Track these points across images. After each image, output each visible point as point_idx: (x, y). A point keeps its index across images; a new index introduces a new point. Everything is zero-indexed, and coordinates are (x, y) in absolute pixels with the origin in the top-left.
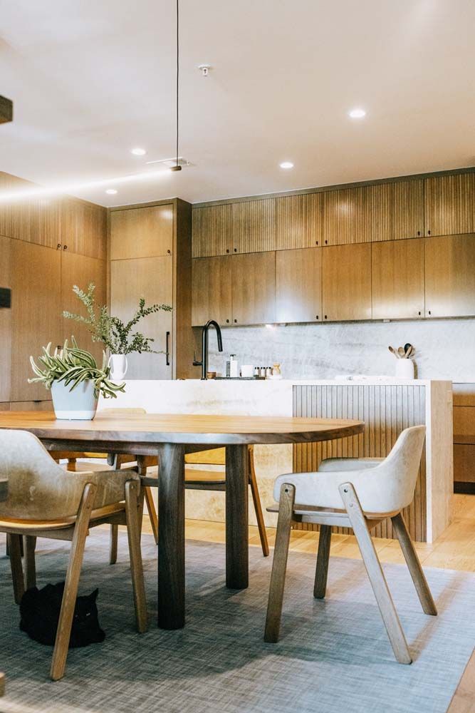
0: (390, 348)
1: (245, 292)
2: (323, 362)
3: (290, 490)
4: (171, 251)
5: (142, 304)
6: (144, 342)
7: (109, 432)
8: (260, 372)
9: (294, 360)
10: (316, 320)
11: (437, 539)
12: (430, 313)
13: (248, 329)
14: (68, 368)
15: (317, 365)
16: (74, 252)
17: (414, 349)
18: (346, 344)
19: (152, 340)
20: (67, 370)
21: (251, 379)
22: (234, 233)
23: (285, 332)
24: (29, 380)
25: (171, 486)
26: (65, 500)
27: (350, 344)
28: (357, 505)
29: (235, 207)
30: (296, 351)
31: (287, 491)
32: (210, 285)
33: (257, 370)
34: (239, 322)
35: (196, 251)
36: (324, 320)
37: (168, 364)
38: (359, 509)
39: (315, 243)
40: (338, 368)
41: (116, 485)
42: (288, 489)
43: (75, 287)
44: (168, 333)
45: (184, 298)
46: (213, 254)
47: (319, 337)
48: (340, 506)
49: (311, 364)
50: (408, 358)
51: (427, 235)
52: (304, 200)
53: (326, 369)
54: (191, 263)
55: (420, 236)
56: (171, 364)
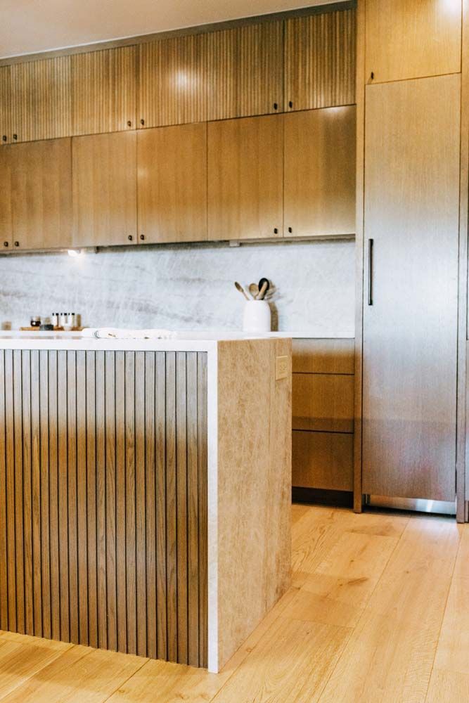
0: (237, 285)
1: (30, 201)
2: (148, 305)
8: (58, 320)
9: (109, 302)
10: (129, 242)
12: (290, 230)
13: (45, 257)
15: (140, 310)
17: (273, 287)
18: (180, 279)
23: (96, 261)
27: (186, 280)
29: (14, 70)
30: (110, 289)
33: (55, 317)
34: (23, 247)
36: (141, 242)
39: (126, 123)
40: (168, 315)
47: (143, 270)
49: (132, 308)
50: (262, 299)
51: (287, 108)
52: (110, 59)
53: (152, 315)
55: (277, 111)
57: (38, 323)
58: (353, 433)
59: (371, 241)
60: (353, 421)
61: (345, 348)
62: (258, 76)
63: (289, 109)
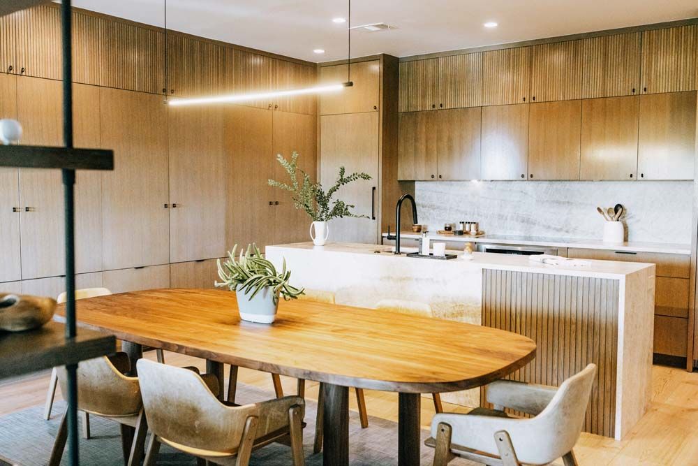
0: (599, 209)
1: (450, 148)
2: (529, 218)
3: (446, 430)
4: (378, 107)
5: (342, 171)
6: (345, 207)
7: (272, 365)
8: (464, 227)
9: (499, 215)
10: (521, 179)
12: (642, 175)
13: (453, 183)
14: (249, 276)
15: (523, 221)
16: (285, 110)
17: (625, 210)
18: (553, 202)
19: (352, 206)
20: (249, 278)
21: (442, 258)
22: (440, 88)
23: (491, 186)
24: (216, 282)
26: (227, 434)
27: (558, 202)
28: (512, 455)
29: (441, 61)
30: (501, 206)
31: (443, 430)
32: (416, 140)
33: (462, 225)
34: (444, 177)
35: (402, 106)
36: (530, 179)
37: (374, 218)
38: (514, 459)
39: (522, 98)
40: (544, 226)
41: (279, 413)
42: (444, 428)
43: (279, 156)
44: (374, 188)
45: (390, 154)
46: (419, 109)
47: (526, 194)
49: (517, 220)
50: (618, 220)
51: (642, 92)
52: (512, 54)
53: (532, 226)
54: (398, 118)
55: (635, 94)
56: (376, 218)
57: (450, 229)
58: (688, 318)
60: (688, 310)
61: (683, 261)
62: (621, 69)
63: (644, 93)
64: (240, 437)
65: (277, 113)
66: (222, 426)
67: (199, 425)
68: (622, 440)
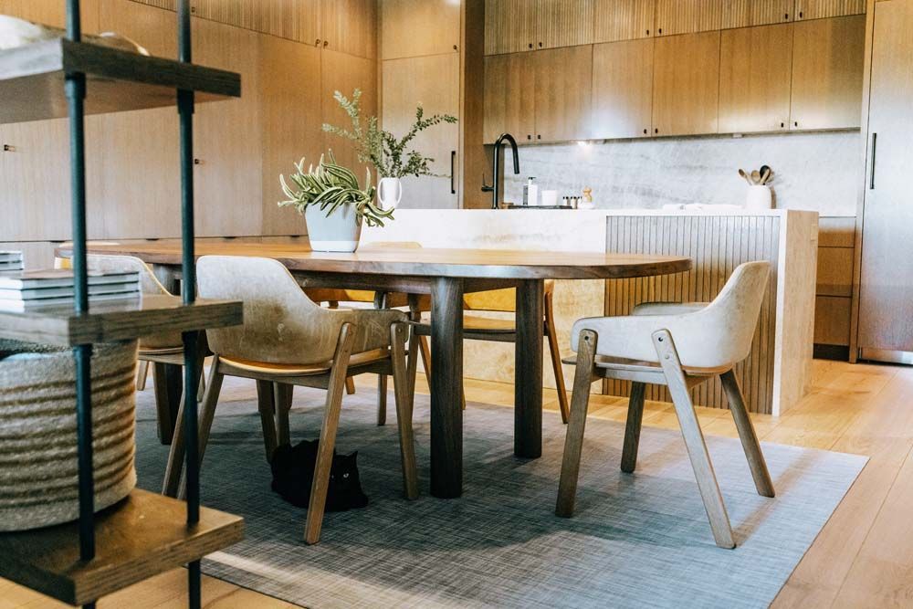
0: (741, 172)
1: (552, 100)
2: (651, 190)
3: (589, 338)
4: (458, 46)
5: (420, 115)
6: (422, 163)
8: (569, 202)
9: (614, 187)
10: (643, 135)
11: (786, 411)
12: (796, 124)
13: (554, 148)
14: (324, 188)
15: (644, 194)
16: (337, 50)
17: (773, 173)
18: (682, 167)
19: (432, 160)
20: (323, 191)
21: (553, 208)
22: (539, 22)
24: (279, 204)
25: (446, 331)
26: (319, 341)
27: (690, 168)
28: (675, 357)
30: (616, 176)
31: (587, 338)
32: (508, 90)
33: (565, 200)
34: (544, 139)
35: (490, 47)
36: (654, 135)
37: (453, 192)
38: (677, 363)
39: (645, 32)
40: (671, 199)
41: (379, 327)
42: (589, 336)
43: (337, 92)
44: (453, 153)
45: (475, 109)
46: (512, 50)
47: (648, 158)
48: (654, 359)
49: (636, 192)
50: (764, 185)
51: (797, 18)
53: (655, 199)
54: (483, 63)
55: (788, 21)
56: (457, 192)
58: (851, 297)
59: (875, 135)
60: (853, 287)
61: (847, 225)
63: (800, 19)
64: (335, 348)
65: (326, 51)
66: (312, 328)
67: (284, 330)
68: (780, 416)
